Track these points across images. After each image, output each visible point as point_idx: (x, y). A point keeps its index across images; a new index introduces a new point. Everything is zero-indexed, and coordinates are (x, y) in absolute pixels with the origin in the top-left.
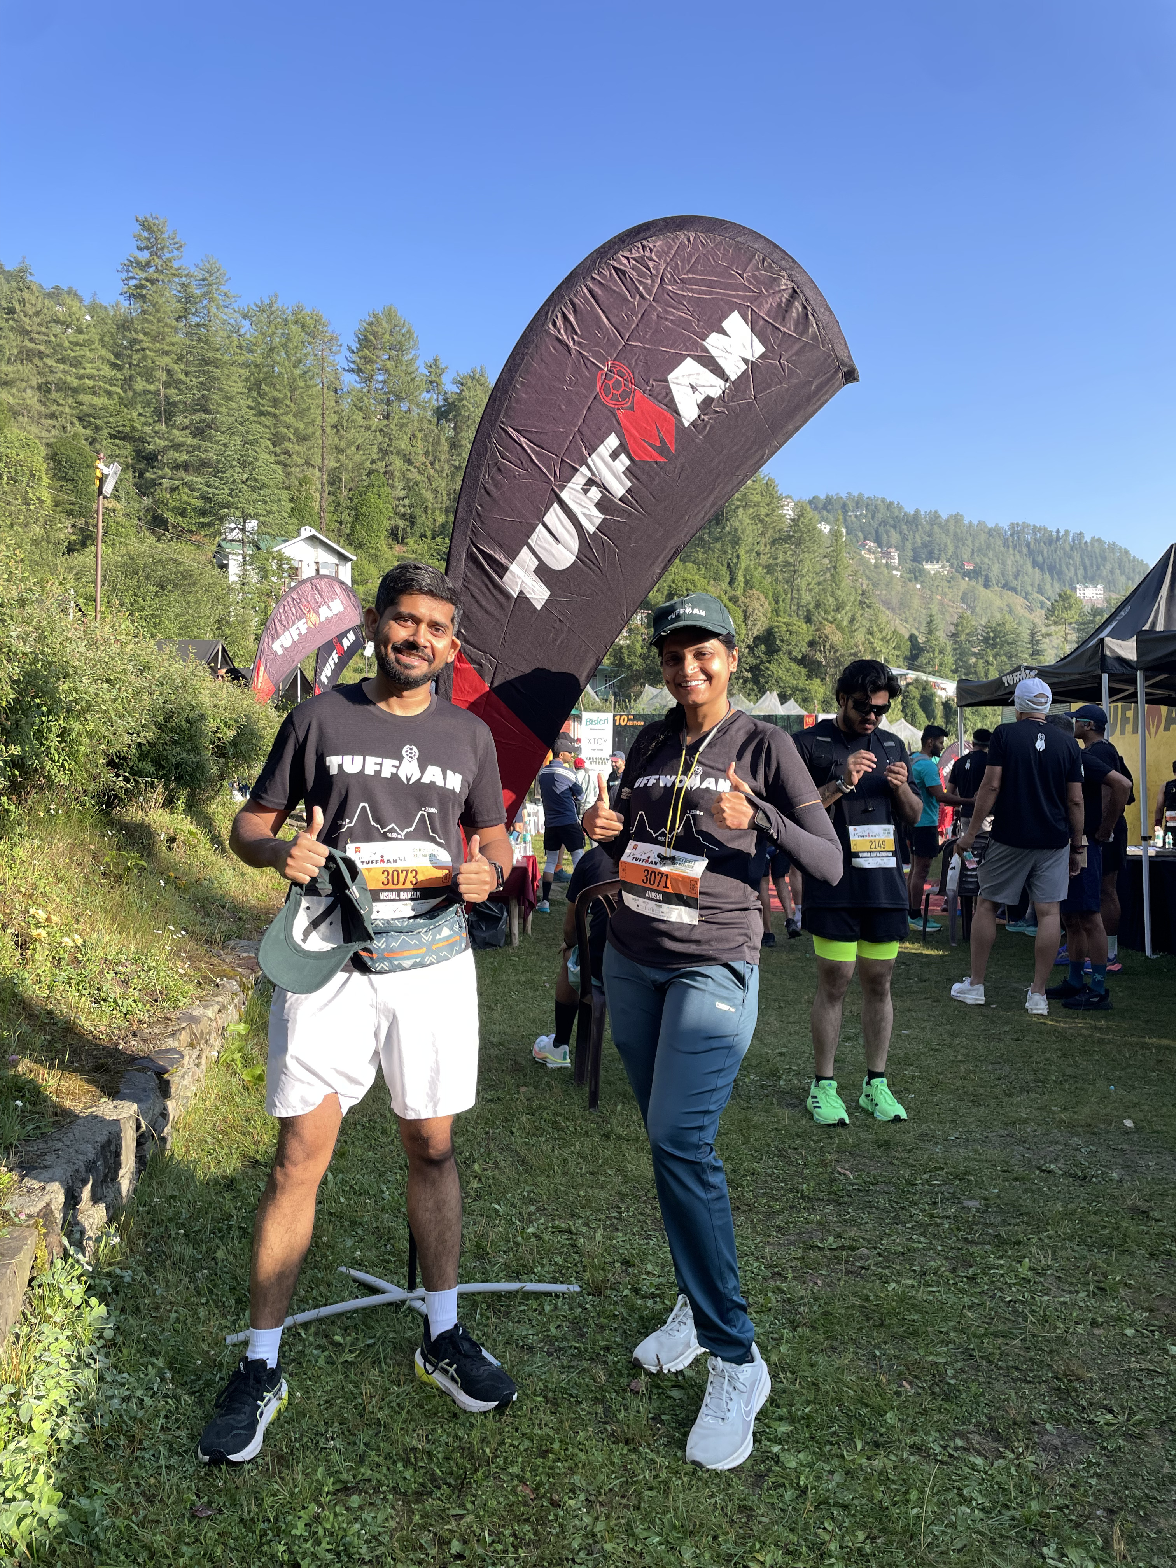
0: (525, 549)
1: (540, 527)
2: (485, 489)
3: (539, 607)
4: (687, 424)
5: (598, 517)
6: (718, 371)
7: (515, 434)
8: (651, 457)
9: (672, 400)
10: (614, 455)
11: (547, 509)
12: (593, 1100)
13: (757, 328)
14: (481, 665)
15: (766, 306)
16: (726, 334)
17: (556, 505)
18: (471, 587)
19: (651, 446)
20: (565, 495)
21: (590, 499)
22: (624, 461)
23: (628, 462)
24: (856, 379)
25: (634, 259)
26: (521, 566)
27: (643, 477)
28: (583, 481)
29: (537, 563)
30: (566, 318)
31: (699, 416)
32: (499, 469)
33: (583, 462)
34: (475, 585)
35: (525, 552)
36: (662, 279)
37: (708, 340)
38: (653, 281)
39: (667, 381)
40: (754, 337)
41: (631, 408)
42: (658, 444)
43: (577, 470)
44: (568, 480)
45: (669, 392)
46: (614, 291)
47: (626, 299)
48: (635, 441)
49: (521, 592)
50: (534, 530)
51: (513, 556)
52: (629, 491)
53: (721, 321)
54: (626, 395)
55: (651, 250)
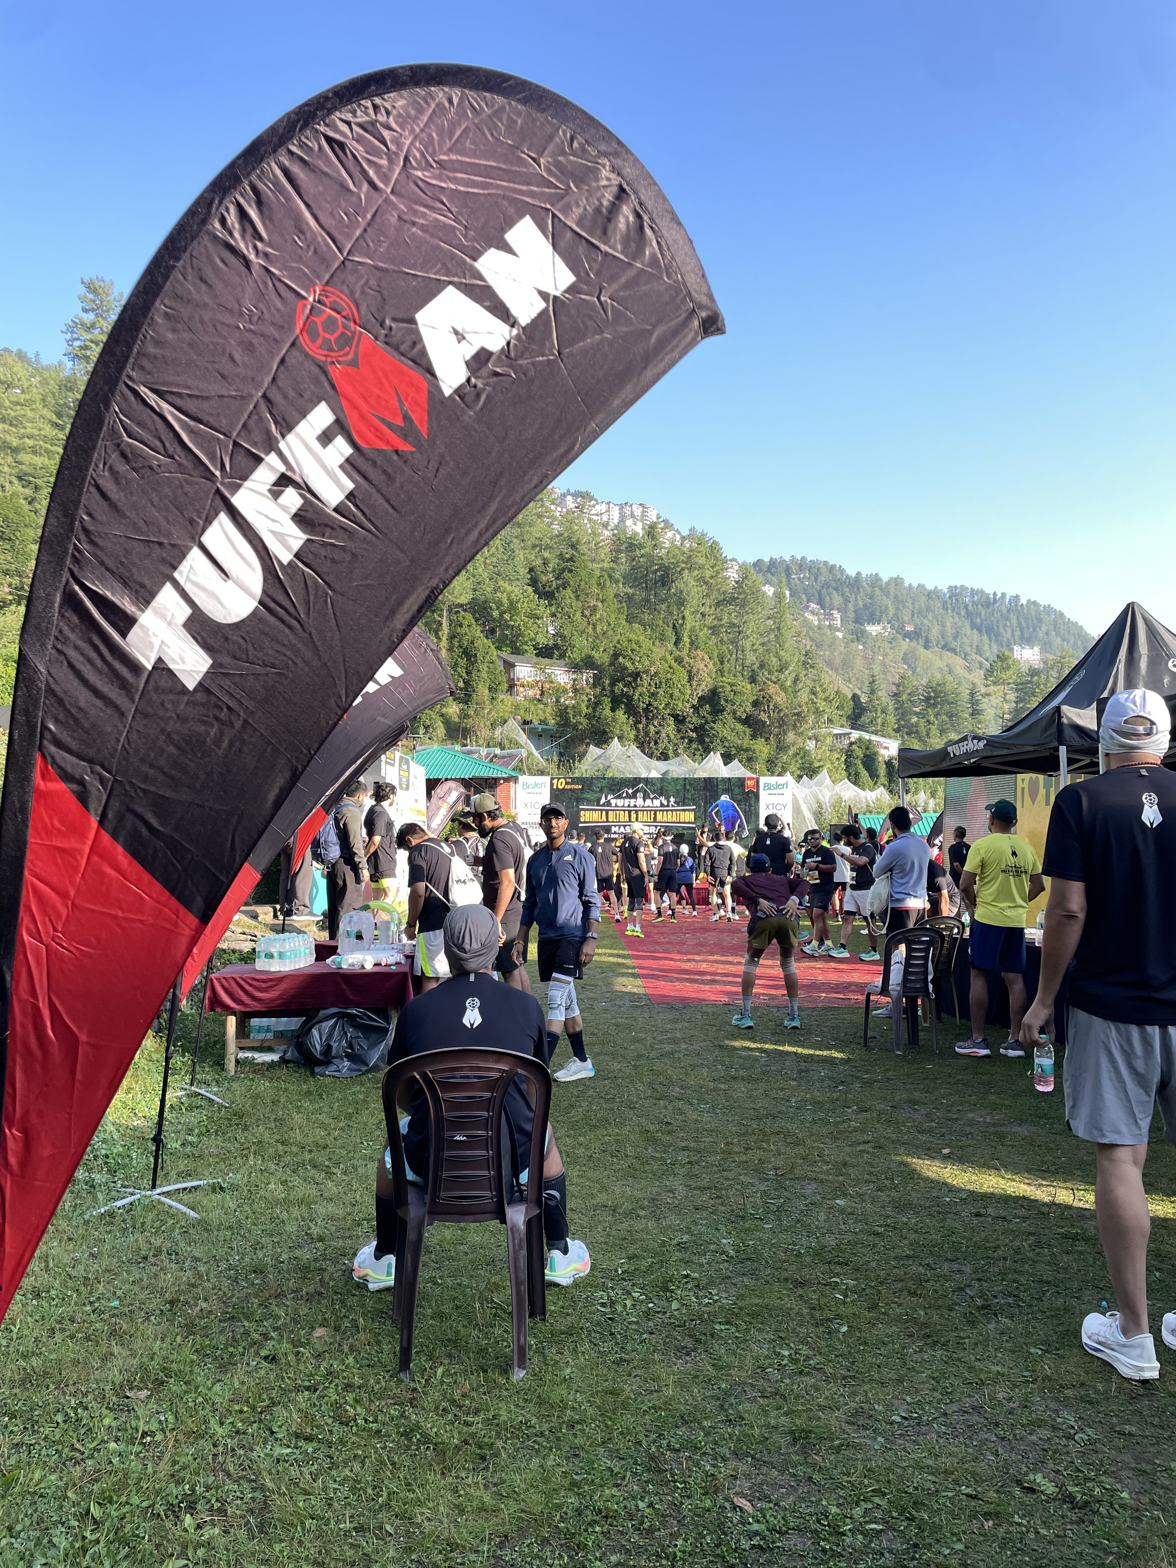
0: (168, 588)
1: (195, 552)
2: (97, 486)
3: (191, 686)
4: (447, 392)
5: (297, 538)
6: (500, 311)
7: (152, 399)
8: (388, 443)
9: (424, 353)
10: (326, 438)
11: (208, 521)
13: (562, 244)
14: (81, 783)
15: (577, 212)
16: (514, 254)
17: (223, 517)
18: (70, 652)
19: (389, 425)
20: (238, 500)
21: (284, 508)
22: (341, 448)
23: (348, 450)
24: (720, 331)
25: (360, 125)
26: (160, 616)
27: (375, 475)
28: (273, 478)
29: (188, 611)
30: (243, 215)
31: (468, 380)
32: (123, 455)
35: (167, 595)
36: (406, 159)
37: (482, 260)
38: (391, 161)
39: (413, 321)
40: (558, 259)
41: (354, 363)
42: (399, 422)
43: (259, 460)
44: (245, 478)
45: (417, 341)
46: (326, 174)
47: (345, 188)
48: (362, 416)
49: (160, 660)
50: (183, 556)
51: (145, 597)
52: (351, 496)
53: (503, 230)
54: (346, 341)
55: (388, 113)
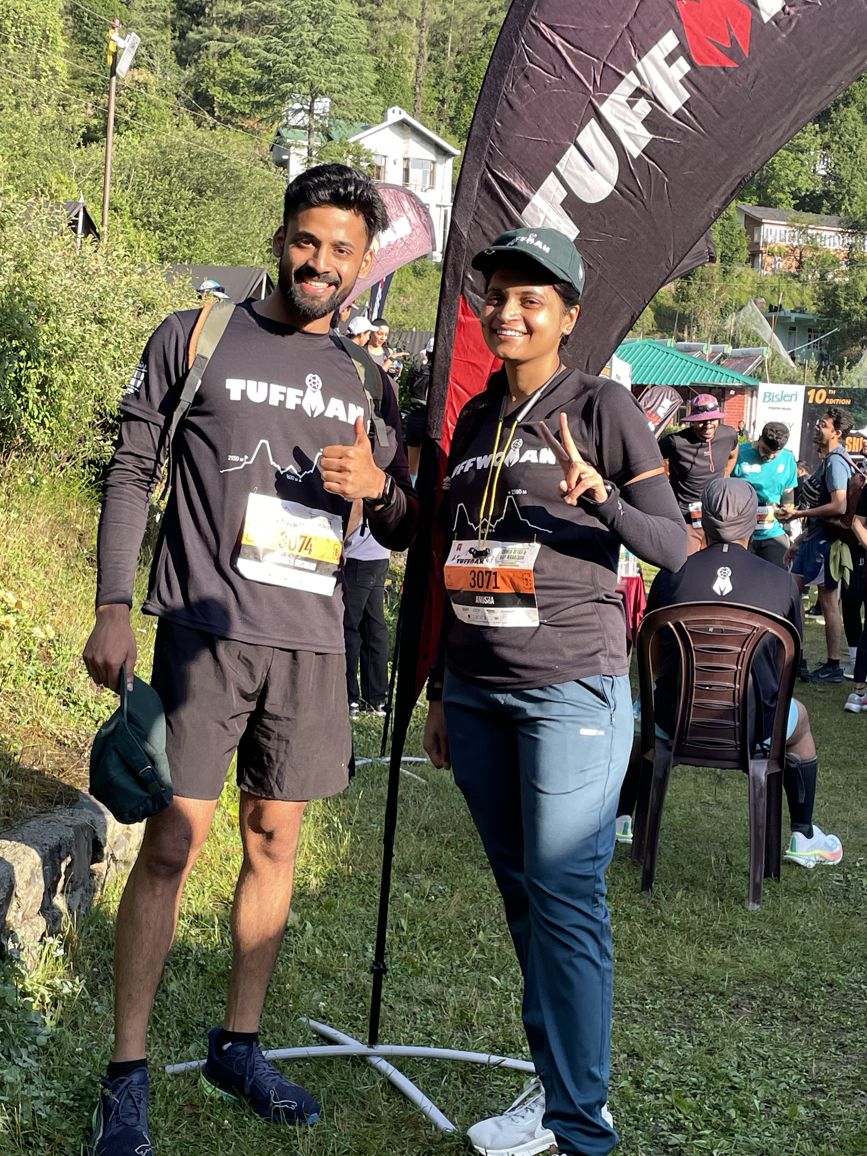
0: (552, 175)
1: (572, 148)
2: (508, 101)
4: (766, 19)
5: (645, 137)
7: (548, 32)
8: (717, 62)
10: (671, 59)
11: (582, 126)
12: (647, 883)
17: (593, 122)
18: (484, 223)
19: (719, 47)
20: (605, 109)
21: (636, 114)
22: (683, 66)
23: (687, 68)
26: (546, 197)
27: (706, 87)
28: (630, 91)
29: (565, 194)
31: (783, 9)
32: (526, 76)
33: (631, 67)
34: (489, 221)
35: (551, 182)
42: (727, 45)
43: (622, 77)
44: (610, 91)
48: (699, 40)
50: (564, 152)
51: (535, 184)
52: (686, 104)
